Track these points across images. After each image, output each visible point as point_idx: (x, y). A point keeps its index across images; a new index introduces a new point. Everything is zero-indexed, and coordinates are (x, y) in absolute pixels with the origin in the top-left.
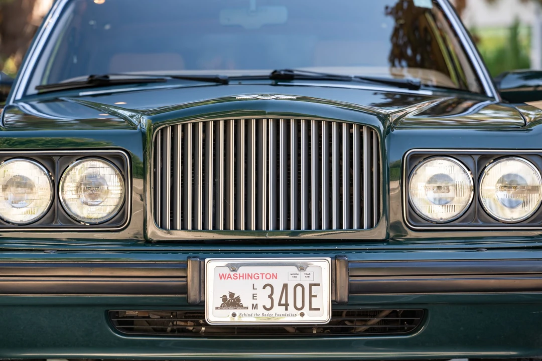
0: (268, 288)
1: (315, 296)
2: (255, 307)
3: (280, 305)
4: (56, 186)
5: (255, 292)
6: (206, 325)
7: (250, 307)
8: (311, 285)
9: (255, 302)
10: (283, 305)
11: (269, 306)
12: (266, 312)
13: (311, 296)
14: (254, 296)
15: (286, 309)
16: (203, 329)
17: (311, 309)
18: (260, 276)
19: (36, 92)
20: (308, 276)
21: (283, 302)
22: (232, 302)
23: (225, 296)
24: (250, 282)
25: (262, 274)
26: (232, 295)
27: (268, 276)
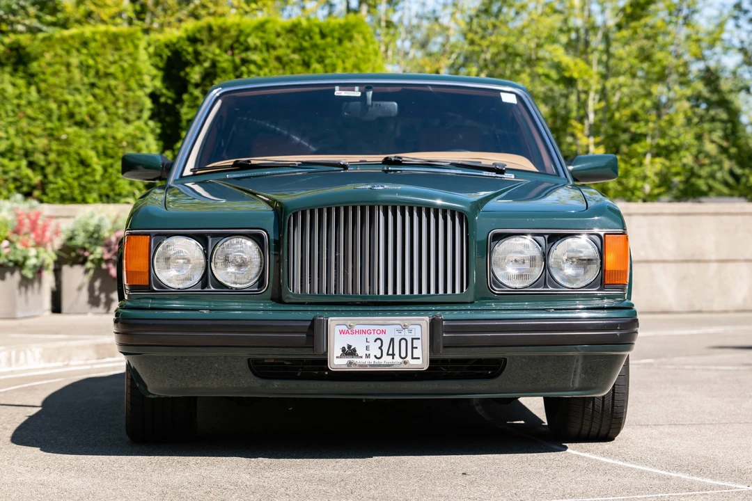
0: (379, 341)
1: (416, 348)
2: (368, 356)
3: (388, 354)
4: (208, 257)
5: (368, 344)
6: (328, 370)
7: (364, 356)
8: (413, 339)
9: (368, 353)
10: (390, 355)
11: (379, 356)
12: (377, 360)
13: (413, 348)
14: (367, 348)
15: (393, 358)
16: (326, 373)
17: (413, 358)
18: (372, 332)
19: (191, 173)
20: (410, 331)
21: (391, 352)
22: (349, 352)
23: (344, 347)
24: (364, 336)
25: (374, 330)
26: (349, 347)
27: (379, 332)
